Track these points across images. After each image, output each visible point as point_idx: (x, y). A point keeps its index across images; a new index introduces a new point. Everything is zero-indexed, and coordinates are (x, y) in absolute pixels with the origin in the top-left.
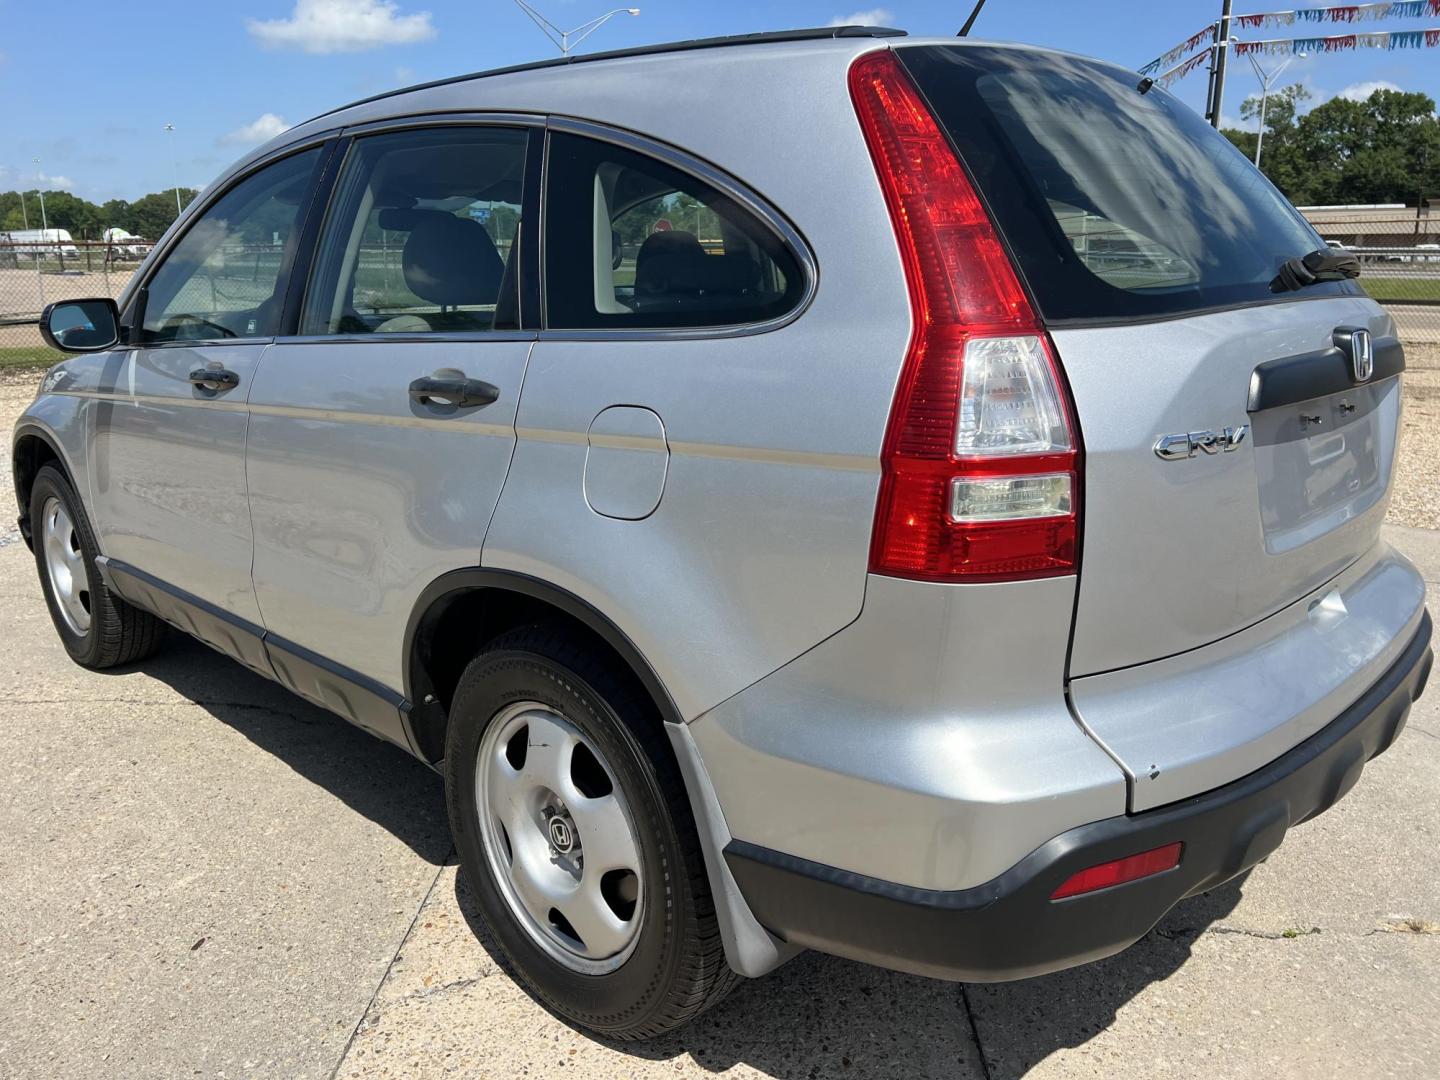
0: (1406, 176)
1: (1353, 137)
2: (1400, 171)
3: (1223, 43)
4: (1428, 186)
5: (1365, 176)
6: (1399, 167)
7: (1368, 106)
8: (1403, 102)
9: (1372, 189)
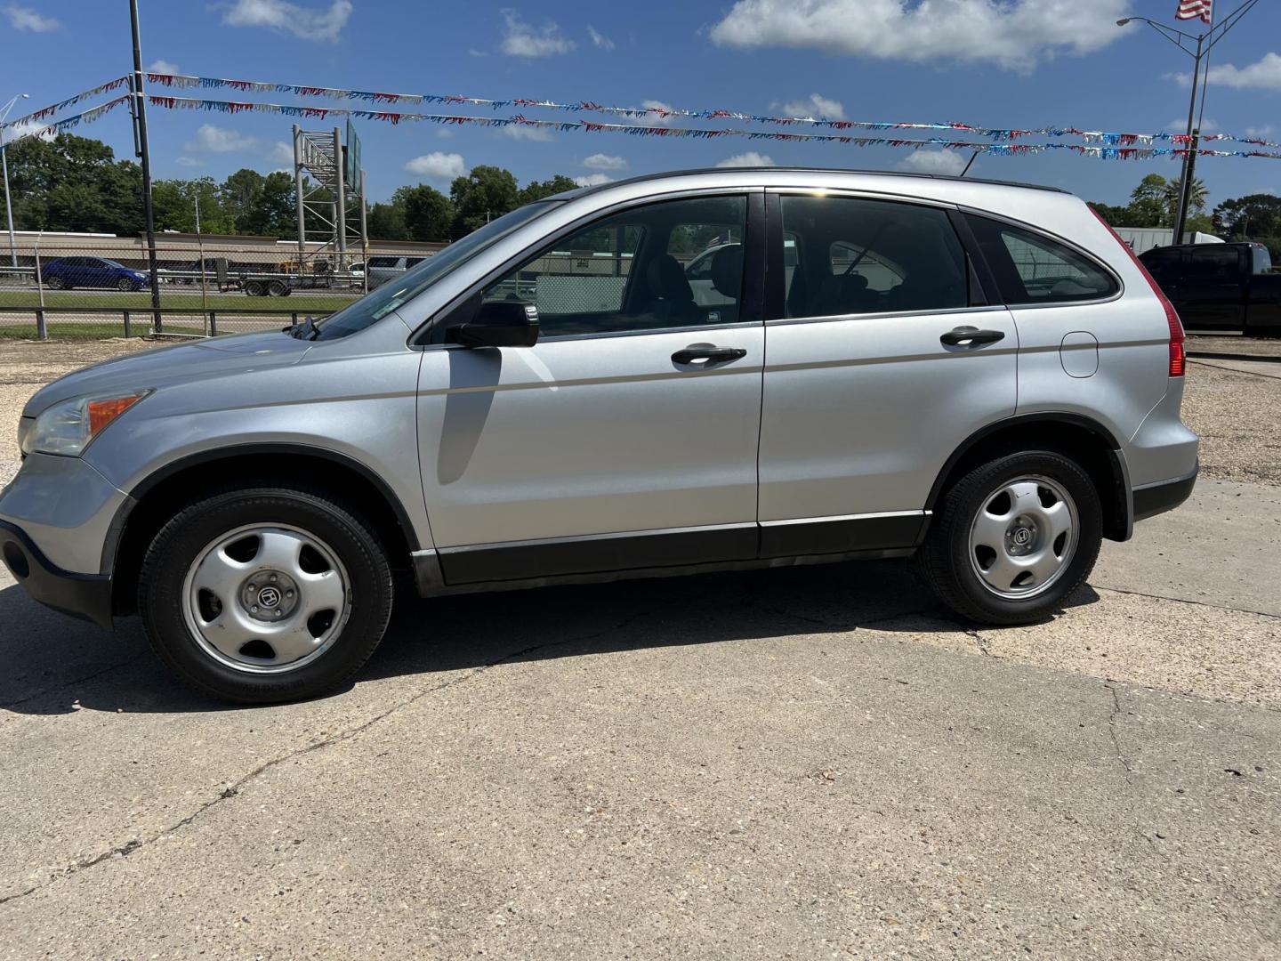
0: (105, 210)
1: (48, 172)
2: (97, 205)
3: (140, 94)
4: (125, 220)
5: (68, 207)
6: (96, 202)
7: (56, 146)
8: (86, 146)
9: (77, 220)
